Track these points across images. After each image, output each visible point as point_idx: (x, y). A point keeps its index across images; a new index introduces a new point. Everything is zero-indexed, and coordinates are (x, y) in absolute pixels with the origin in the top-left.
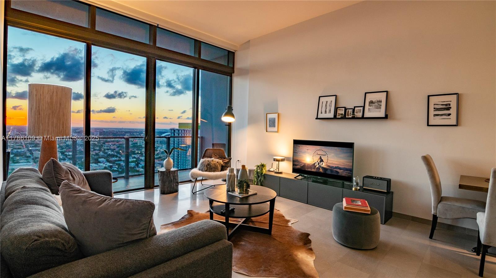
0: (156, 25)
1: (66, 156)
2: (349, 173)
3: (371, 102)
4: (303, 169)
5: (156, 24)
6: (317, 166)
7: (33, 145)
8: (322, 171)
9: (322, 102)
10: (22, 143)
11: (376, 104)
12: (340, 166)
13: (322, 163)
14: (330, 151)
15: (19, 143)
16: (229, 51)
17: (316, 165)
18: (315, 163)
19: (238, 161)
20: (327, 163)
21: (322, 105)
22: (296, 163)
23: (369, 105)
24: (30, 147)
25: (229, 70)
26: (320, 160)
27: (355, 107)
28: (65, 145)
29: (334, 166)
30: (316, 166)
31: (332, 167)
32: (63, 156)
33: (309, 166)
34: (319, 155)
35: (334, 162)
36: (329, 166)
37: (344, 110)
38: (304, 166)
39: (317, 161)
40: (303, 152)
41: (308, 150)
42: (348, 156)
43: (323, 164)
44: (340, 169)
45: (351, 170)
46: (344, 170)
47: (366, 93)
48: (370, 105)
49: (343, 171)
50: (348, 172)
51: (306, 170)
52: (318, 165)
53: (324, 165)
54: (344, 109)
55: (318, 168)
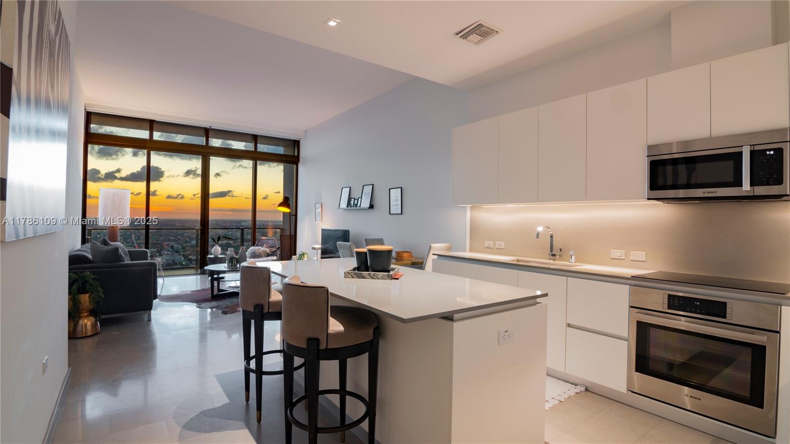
0: (209, 127)
9: (343, 193)
10: (133, 243)
15: (129, 243)
16: (295, 140)
21: (343, 196)
25: (294, 159)
27: (358, 198)
47: (363, 186)
54: (353, 199)
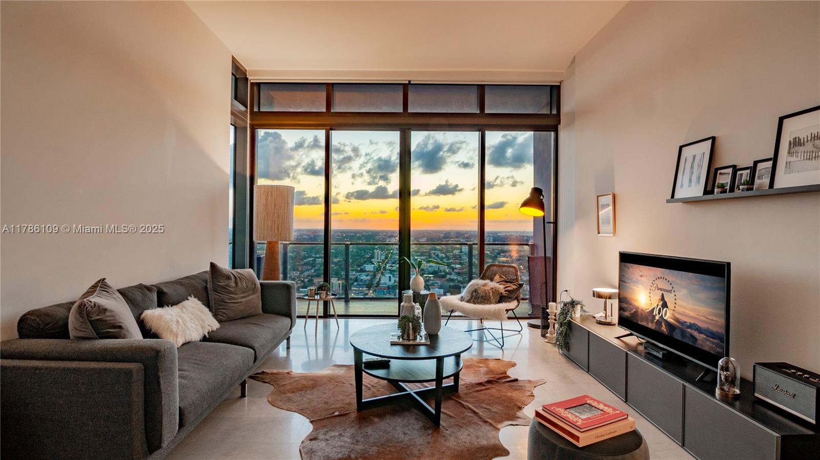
0: (407, 82)
1: (453, 269)
2: (717, 345)
3: (796, 143)
4: (634, 321)
5: (406, 80)
6: (657, 318)
7: (419, 254)
8: (665, 330)
9: (686, 160)
11: (809, 147)
12: (699, 324)
13: (665, 309)
14: (679, 282)
16: (552, 86)
17: (654, 314)
18: (654, 309)
19: (567, 291)
20: (674, 310)
21: (685, 166)
22: (624, 305)
23: (789, 152)
24: (416, 256)
25: (550, 122)
26: (660, 303)
27: (756, 163)
28: (452, 254)
29: (689, 321)
30: (654, 317)
31: (683, 323)
32: (449, 270)
33: (644, 314)
34: (661, 289)
35: (687, 312)
36: (678, 318)
37: (731, 174)
38: (635, 313)
39: (658, 306)
40: (634, 282)
41: (641, 276)
42: (715, 299)
43: (668, 314)
44: (700, 330)
45: (724, 338)
46: (707, 336)
47: (782, 118)
48: (792, 150)
49: (705, 337)
50: (715, 341)
51: (640, 323)
52: (659, 313)
53: (668, 316)
54: (730, 170)
55: (659, 323)
